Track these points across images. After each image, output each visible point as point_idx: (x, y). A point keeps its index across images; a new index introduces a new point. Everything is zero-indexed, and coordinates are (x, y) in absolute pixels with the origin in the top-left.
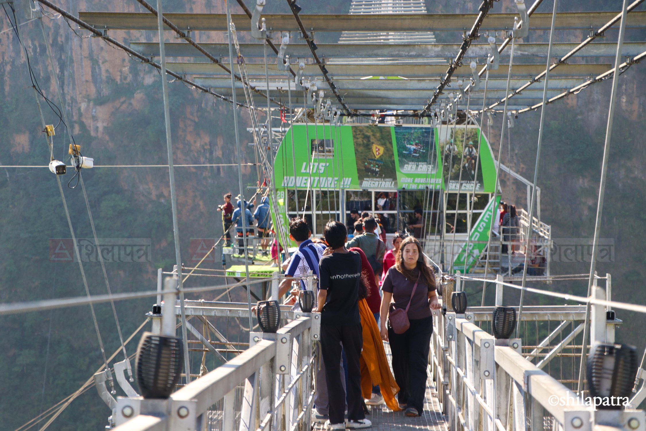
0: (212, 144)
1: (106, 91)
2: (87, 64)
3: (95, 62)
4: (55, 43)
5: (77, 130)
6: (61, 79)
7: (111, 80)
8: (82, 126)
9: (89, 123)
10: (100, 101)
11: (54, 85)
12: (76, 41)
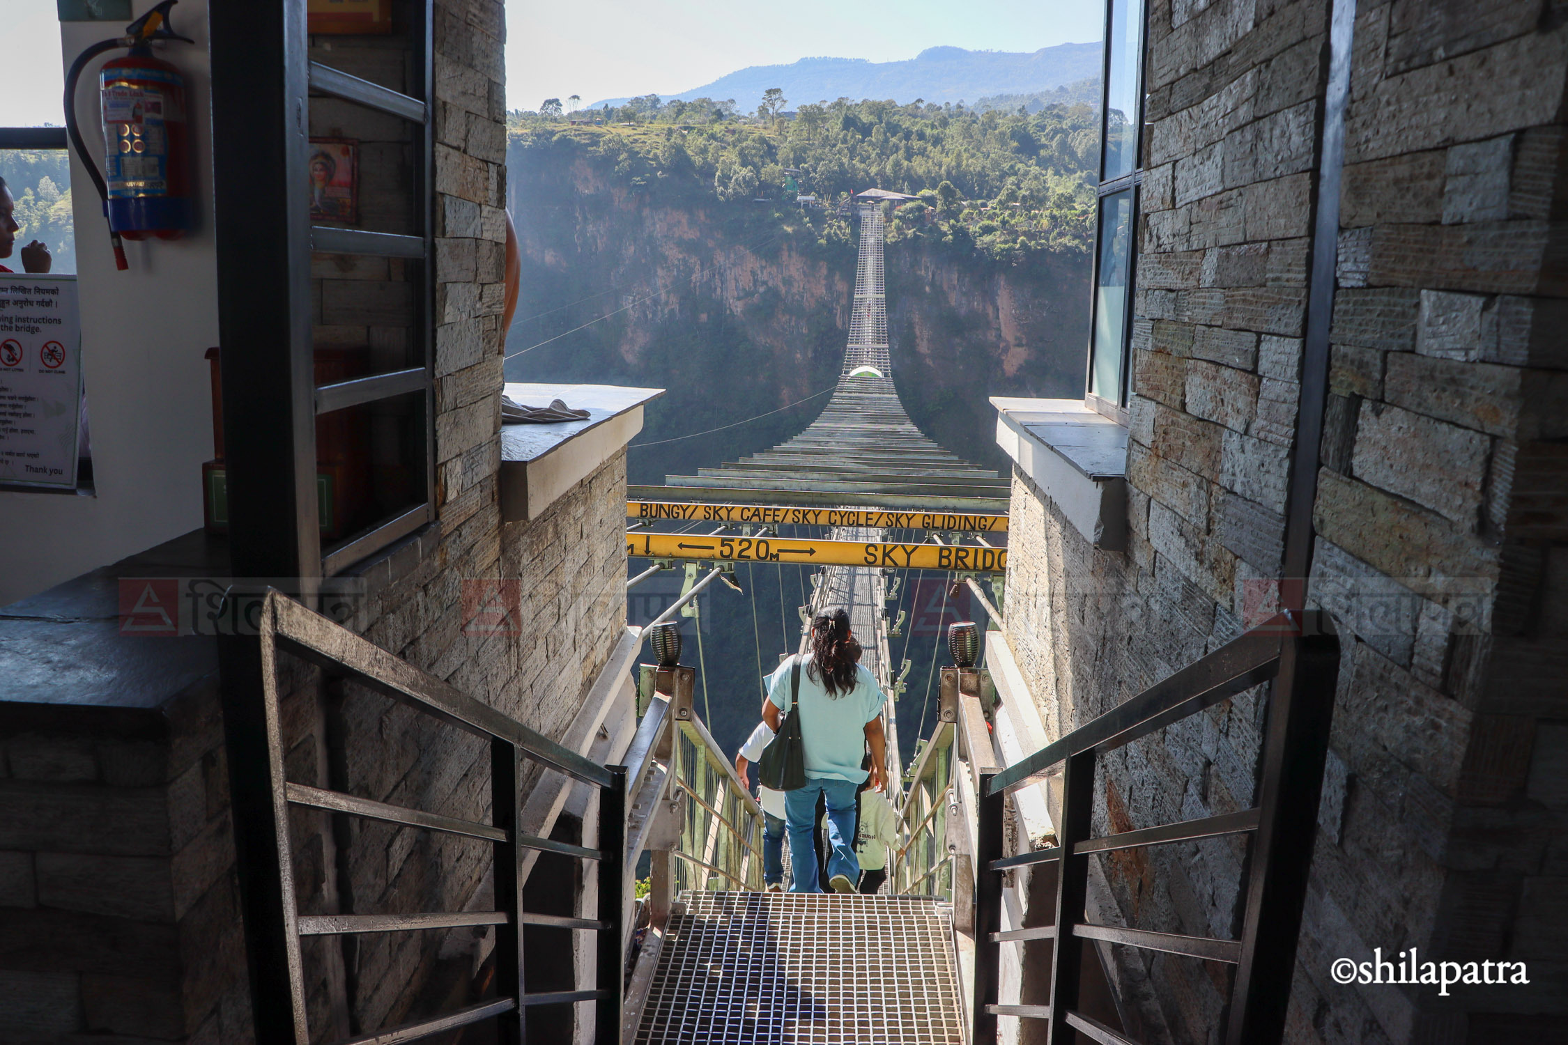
0: (790, 319)
1: (741, 294)
2: (733, 282)
3: (737, 281)
4: (719, 273)
5: (728, 312)
6: (721, 288)
7: (744, 289)
8: (731, 310)
9: (734, 309)
10: (739, 299)
11: (719, 290)
12: (728, 272)
